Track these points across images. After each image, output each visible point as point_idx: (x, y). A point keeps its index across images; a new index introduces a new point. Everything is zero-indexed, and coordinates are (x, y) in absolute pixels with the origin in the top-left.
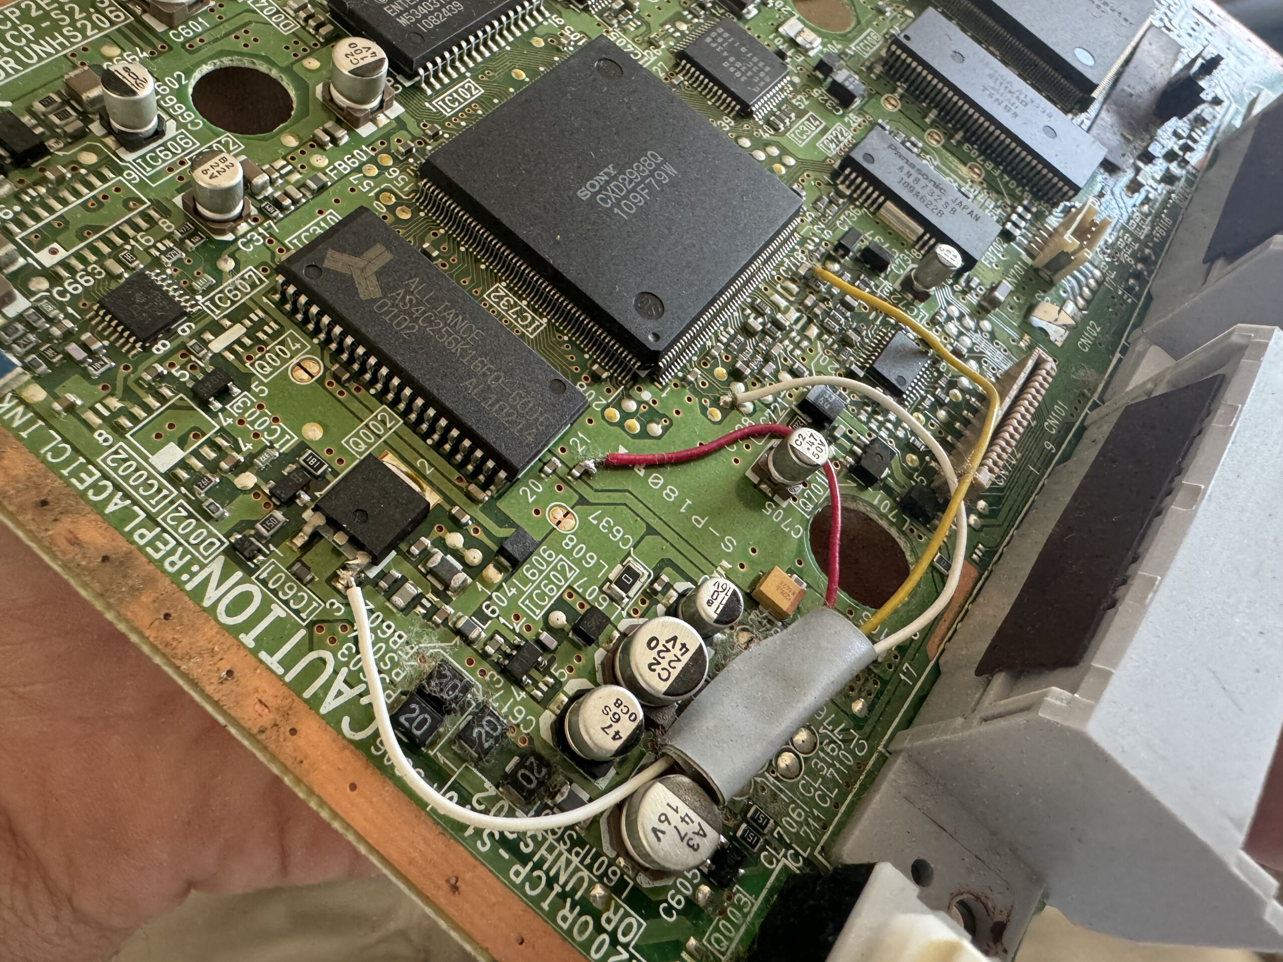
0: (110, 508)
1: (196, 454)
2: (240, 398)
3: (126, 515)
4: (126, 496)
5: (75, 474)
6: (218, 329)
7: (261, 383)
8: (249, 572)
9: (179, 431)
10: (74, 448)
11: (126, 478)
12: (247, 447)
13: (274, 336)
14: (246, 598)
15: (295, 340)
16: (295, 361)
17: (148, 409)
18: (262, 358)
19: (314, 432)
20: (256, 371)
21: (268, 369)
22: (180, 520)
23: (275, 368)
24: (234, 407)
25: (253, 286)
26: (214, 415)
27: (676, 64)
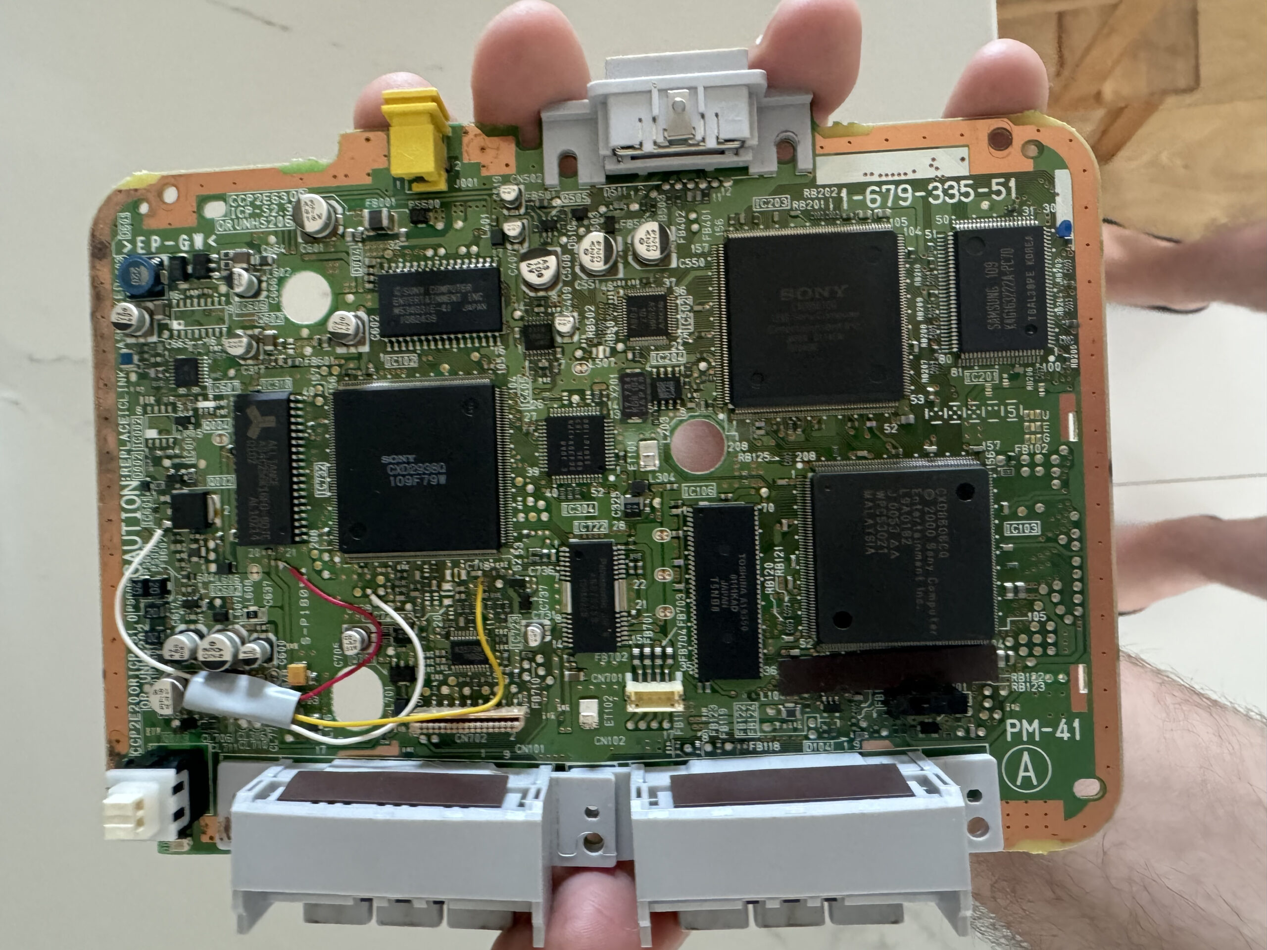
0: (121, 437)
1: (161, 440)
2: (191, 432)
3: (124, 443)
4: (130, 437)
5: (122, 415)
6: (206, 399)
7: (201, 431)
8: (142, 495)
9: (162, 426)
10: (128, 407)
11: (135, 430)
12: (177, 451)
13: (222, 416)
14: (134, 502)
15: (228, 424)
16: (220, 432)
17: (160, 412)
18: (211, 422)
19: (202, 464)
20: (205, 425)
21: (209, 428)
22: (138, 459)
23: (211, 429)
24: (187, 433)
25: (233, 390)
26: (177, 431)
27: (541, 421)
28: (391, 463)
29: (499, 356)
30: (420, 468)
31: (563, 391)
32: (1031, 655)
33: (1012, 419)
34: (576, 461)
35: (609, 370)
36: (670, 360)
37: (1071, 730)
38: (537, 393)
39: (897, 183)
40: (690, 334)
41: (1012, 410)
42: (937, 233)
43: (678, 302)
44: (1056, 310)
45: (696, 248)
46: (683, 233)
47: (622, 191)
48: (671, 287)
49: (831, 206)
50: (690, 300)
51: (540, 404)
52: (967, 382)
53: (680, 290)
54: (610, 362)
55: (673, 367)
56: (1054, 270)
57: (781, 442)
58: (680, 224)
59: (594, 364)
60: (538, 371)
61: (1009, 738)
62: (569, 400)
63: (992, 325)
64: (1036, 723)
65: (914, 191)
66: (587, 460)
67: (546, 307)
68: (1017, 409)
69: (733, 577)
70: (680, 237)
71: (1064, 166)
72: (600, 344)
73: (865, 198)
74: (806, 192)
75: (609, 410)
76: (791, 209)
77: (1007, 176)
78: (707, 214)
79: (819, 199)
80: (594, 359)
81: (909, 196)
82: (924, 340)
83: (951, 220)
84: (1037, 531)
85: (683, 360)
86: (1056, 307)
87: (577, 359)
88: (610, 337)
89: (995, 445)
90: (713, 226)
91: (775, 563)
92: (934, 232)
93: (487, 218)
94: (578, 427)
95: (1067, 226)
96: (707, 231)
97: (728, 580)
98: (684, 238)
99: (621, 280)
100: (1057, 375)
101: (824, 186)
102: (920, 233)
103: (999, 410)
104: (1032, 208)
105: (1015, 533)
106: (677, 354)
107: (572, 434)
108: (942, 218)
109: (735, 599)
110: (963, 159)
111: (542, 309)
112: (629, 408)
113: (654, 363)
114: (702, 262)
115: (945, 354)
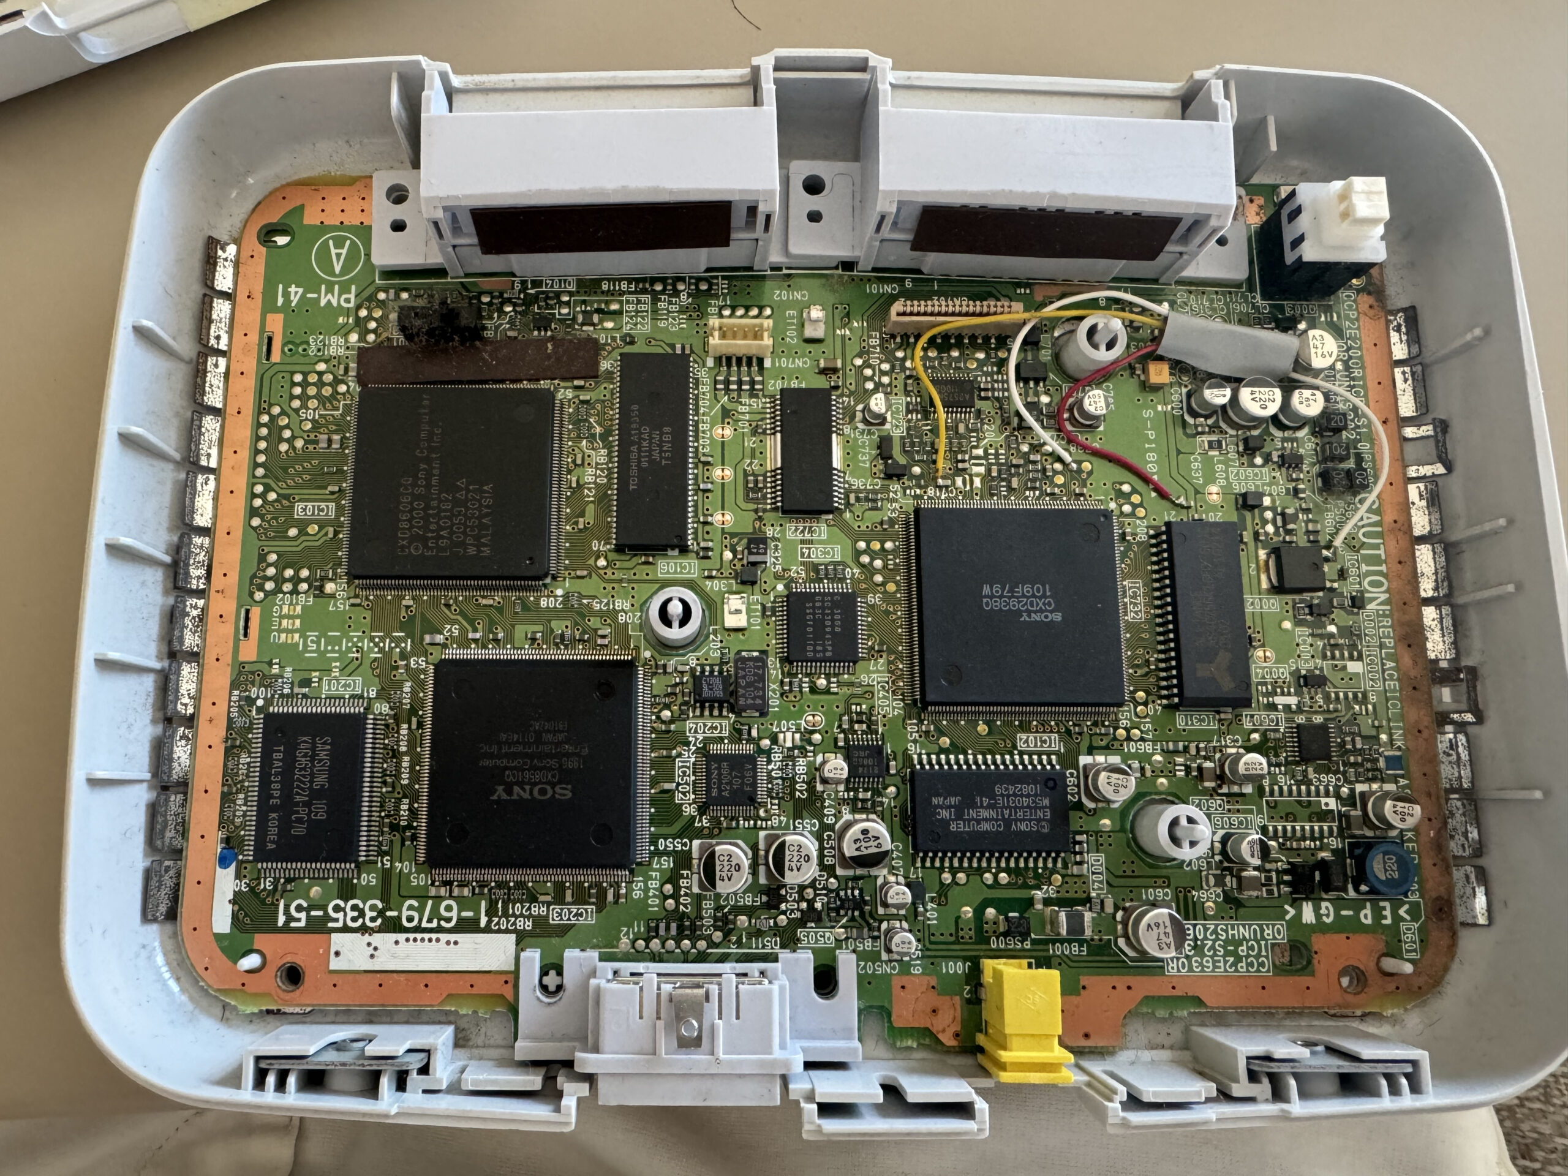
0: (1393, 664)
1: (1342, 658)
2: (1304, 667)
3: (1390, 657)
4: (1383, 665)
5: (1394, 691)
6: (1287, 707)
7: (1290, 666)
8: (1362, 592)
9: (1341, 675)
10: (1387, 701)
11: (1377, 672)
12: (1320, 643)
13: (1265, 684)
14: (1372, 584)
15: (1257, 674)
16: (1265, 664)
17: (1346, 694)
18: (1279, 678)
19: (1287, 625)
20: (1287, 675)
21: (1281, 670)
22: (1371, 636)
23: (1278, 668)
24: (1311, 665)
25: (1252, 716)
26: (1322, 669)
27: (863, 659)
28: (1051, 612)
29: (915, 741)
30: (1014, 605)
31: (837, 694)
32: (320, 374)
33: (312, 635)
34: (823, 608)
35: (779, 717)
36: (705, 726)
37: (286, 294)
38: (869, 693)
39: (418, 929)
40: (679, 755)
41: (313, 646)
42: (376, 863)
43: (693, 796)
44: (248, 760)
45: (667, 863)
46: (683, 883)
47: (757, 943)
48: (701, 815)
49: (500, 905)
50: (678, 798)
51: (864, 678)
52: (359, 680)
53: (689, 810)
54: (779, 725)
55: (702, 715)
56: (244, 808)
57: (579, 619)
58: (686, 894)
59: (798, 726)
60: (868, 719)
61: (353, 288)
62: (829, 682)
63: (325, 743)
64: (323, 303)
65: (399, 918)
66: (809, 608)
67: (856, 799)
68: (305, 645)
69: (645, 465)
70: (687, 877)
71: (219, 937)
72: (789, 749)
73: (459, 912)
74: (529, 925)
75: (782, 668)
76: (549, 904)
77: (286, 929)
78: (653, 906)
79: (514, 915)
80: (798, 730)
81: (406, 911)
82: (404, 732)
83: (359, 878)
84: (299, 507)
85: (690, 724)
86: (248, 764)
87: (819, 731)
88: (777, 757)
89: (335, 605)
90: (646, 890)
91: (595, 483)
92: (379, 864)
93: (929, 919)
94: (819, 648)
95: (224, 862)
96: (654, 884)
97: (651, 462)
98: (682, 876)
99: (761, 828)
100: (257, 683)
101: (507, 931)
102: (397, 864)
103: (326, 645)
104: (262, 886)
105: (323, 505)
106: (696, 731)
107: (828, 640)
108: (369, 881)
109: (645, 440)
110: (337, 954)
111: (861, 796)
112: (758, 668)
113: (725, 722)
114: (661, 844)
115: (381, 714)
